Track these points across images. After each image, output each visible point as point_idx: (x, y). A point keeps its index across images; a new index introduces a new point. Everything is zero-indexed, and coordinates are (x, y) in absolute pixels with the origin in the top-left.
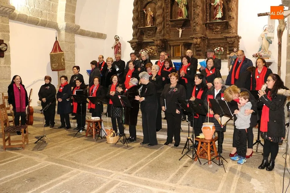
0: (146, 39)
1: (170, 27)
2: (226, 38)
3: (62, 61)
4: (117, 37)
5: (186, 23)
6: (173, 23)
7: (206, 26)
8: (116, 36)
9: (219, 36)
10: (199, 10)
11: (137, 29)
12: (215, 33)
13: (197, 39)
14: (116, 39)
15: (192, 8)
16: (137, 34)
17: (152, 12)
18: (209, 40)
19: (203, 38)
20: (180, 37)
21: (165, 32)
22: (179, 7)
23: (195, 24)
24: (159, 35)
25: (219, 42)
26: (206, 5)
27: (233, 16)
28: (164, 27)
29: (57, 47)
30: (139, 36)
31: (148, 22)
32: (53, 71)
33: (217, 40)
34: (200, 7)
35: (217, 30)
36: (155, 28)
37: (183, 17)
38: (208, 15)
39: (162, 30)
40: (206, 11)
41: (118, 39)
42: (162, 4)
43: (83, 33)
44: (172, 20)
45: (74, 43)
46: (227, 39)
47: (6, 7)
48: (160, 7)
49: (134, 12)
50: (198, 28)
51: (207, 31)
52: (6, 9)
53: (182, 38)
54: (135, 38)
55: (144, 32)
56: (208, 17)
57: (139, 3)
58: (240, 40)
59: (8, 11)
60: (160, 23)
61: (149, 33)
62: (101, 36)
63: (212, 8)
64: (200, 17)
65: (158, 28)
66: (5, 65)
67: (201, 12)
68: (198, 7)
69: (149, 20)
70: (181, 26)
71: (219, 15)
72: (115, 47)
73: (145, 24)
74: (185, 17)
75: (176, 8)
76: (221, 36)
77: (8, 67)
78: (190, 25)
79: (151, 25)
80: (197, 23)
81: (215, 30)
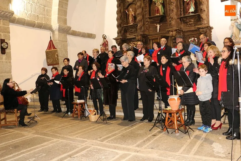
0: (129, 36)
1: (149, 23)
2: (199, 28)
3: (56, 56)
4: (105, 36)
5: (163, 19)
6: (152, 20)
7: (180, 20)
8: (103, 35)
9: (193, 28)
10: (173, 7)
11: (121, 28)
12: (189, 25)
13: (172, 31)
14: (104, 38)
15: (168, 5)
16: (121, 32)
17: (133, 12)
18: (184, 32)
19: (178, 30)
20: (158, 31)
21: (145, 28)
22: (156, 5)
23: (170, 19)
24: (140, 31)
25: (193, 33)
26: (180, 2)
27: (204, 9)
28: (144, 24)
29: (51, 45)
30: (123, 34)
31: (130, 21)
32: (48, 65)
33: (192, 32)
34: (174, 3)
35: (190, 23)
36: (136, 25)
37: (160, 14)
38: (182, 10)
39: (142, 27)
40: (180, 7)
41: (105, 37)
42: (141, 4)
43: (75, 34)
44: (150, 17)
45: (67, 41)
46: (200, 30)
47: (7, 12)
48: (140, 7)
49: (118, 13)
50: (173, 22)
51: (182, 24)
52: (7, 13)
53: (160, 33)
54: (119, 35)
55: (127, 30)
56: (182, 12)
57: (122, 4)
58: (213, 30)
59: (8, 15)
60: (140, 21)
61: (131, 31)
62: (91, 36)
63: (185, 4)
64: (174, 12)
65: (139, 25)
66: (6, 61)
67: (175, 8)
68: (172, 4)
69: (131, 19)
70: (159, 21)
71: (192, 9)
72: (103, 45)
73: (128, 23)
74: (161, 13)
75: (154, 7)
76: (194, 28)
77: (9, 62)
78: (166, 21)
79: (133, 24)
80: (172, 18)
81: (189, 23)
